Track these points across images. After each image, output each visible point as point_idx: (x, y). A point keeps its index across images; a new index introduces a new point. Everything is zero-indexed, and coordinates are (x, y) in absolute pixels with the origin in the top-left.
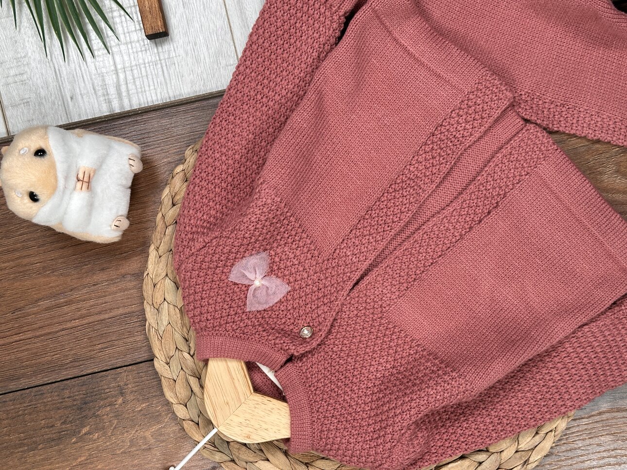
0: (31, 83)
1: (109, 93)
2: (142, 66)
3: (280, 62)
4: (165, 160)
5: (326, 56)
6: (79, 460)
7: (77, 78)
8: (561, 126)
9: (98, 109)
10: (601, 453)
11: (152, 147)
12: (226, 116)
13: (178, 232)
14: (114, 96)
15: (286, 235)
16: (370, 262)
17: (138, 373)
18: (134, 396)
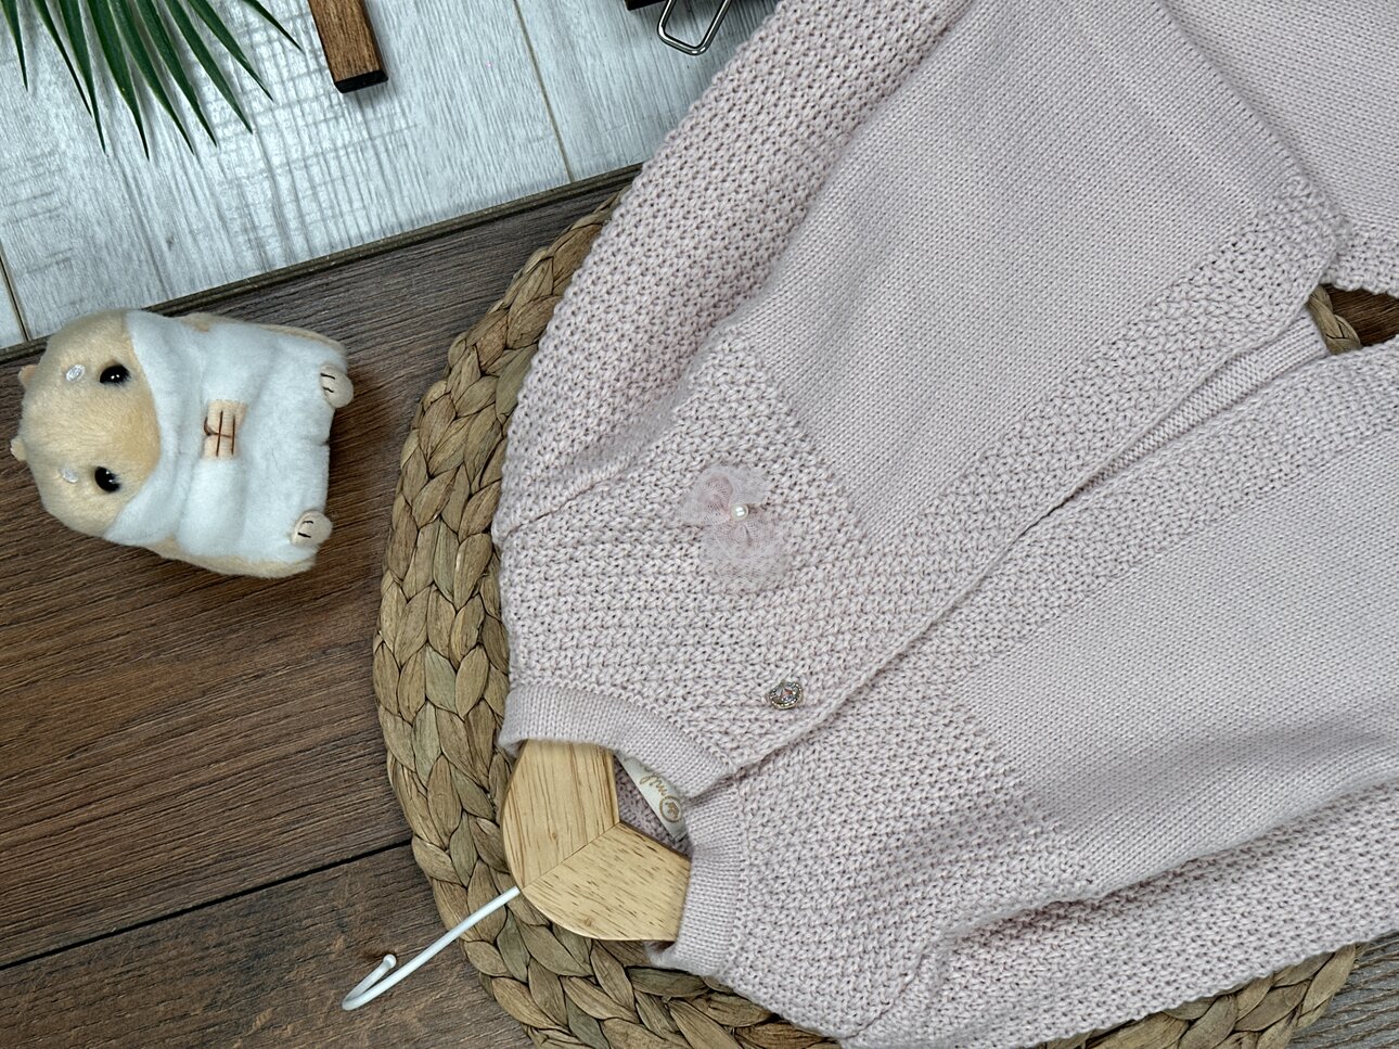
0: (71, 213)
1: (257, 224)
2: (331, 156)
4: (402, 373)
7: (179, 194)
9: (234, 264)
11: (369, 344)
14: (269, 231)
17: (375, 876)
18: (372, 930)
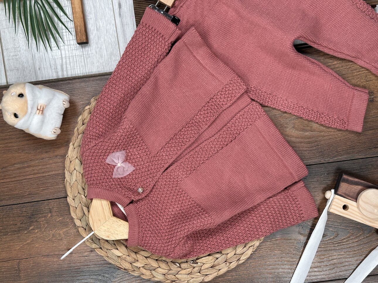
0: (20, 60)
1: (57, 68)
2: (75, 57)
3: (140, 62)
4: (81, 103)
5: (161, 61)
6: (27, 242)
7: (43, 60)
8: (269, 104)
9: (51, 75)
10: (275, 259)
11: (75, 96)
12: (112, 84)
13: (84, 138)
14: (60, 70)
15: (135, 144)
16: (174, 160)
17: (59, 203)
18: (57, 214)
